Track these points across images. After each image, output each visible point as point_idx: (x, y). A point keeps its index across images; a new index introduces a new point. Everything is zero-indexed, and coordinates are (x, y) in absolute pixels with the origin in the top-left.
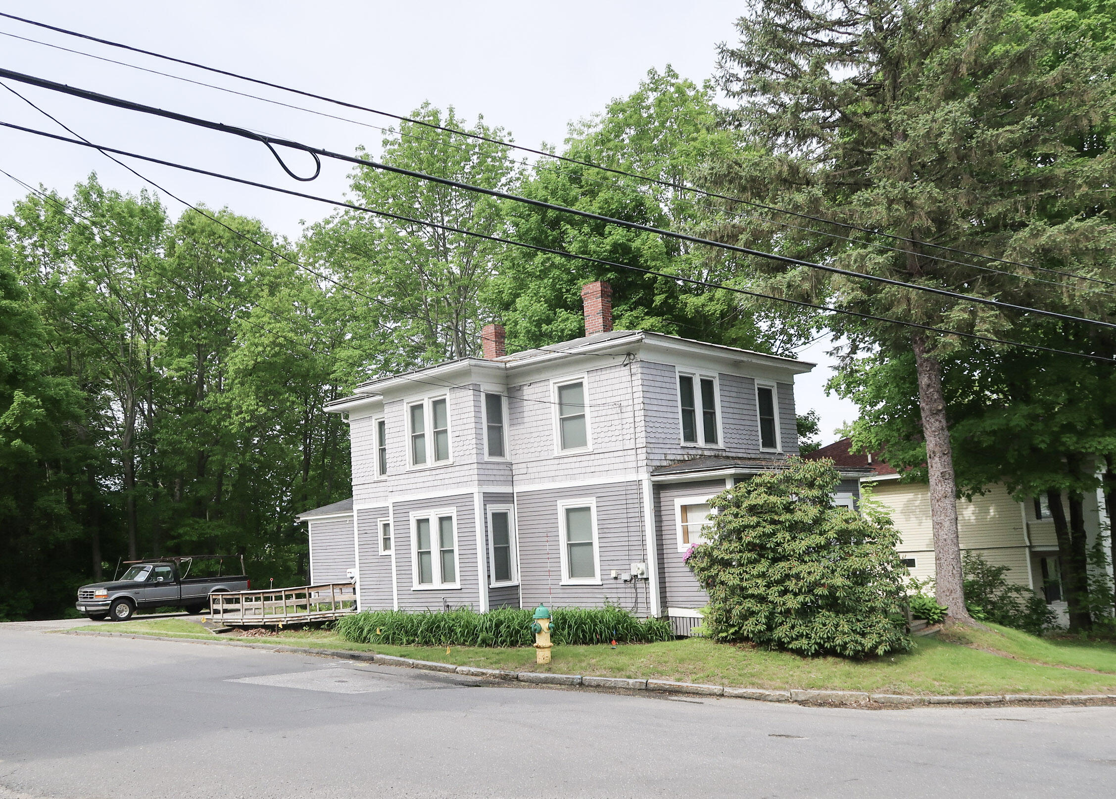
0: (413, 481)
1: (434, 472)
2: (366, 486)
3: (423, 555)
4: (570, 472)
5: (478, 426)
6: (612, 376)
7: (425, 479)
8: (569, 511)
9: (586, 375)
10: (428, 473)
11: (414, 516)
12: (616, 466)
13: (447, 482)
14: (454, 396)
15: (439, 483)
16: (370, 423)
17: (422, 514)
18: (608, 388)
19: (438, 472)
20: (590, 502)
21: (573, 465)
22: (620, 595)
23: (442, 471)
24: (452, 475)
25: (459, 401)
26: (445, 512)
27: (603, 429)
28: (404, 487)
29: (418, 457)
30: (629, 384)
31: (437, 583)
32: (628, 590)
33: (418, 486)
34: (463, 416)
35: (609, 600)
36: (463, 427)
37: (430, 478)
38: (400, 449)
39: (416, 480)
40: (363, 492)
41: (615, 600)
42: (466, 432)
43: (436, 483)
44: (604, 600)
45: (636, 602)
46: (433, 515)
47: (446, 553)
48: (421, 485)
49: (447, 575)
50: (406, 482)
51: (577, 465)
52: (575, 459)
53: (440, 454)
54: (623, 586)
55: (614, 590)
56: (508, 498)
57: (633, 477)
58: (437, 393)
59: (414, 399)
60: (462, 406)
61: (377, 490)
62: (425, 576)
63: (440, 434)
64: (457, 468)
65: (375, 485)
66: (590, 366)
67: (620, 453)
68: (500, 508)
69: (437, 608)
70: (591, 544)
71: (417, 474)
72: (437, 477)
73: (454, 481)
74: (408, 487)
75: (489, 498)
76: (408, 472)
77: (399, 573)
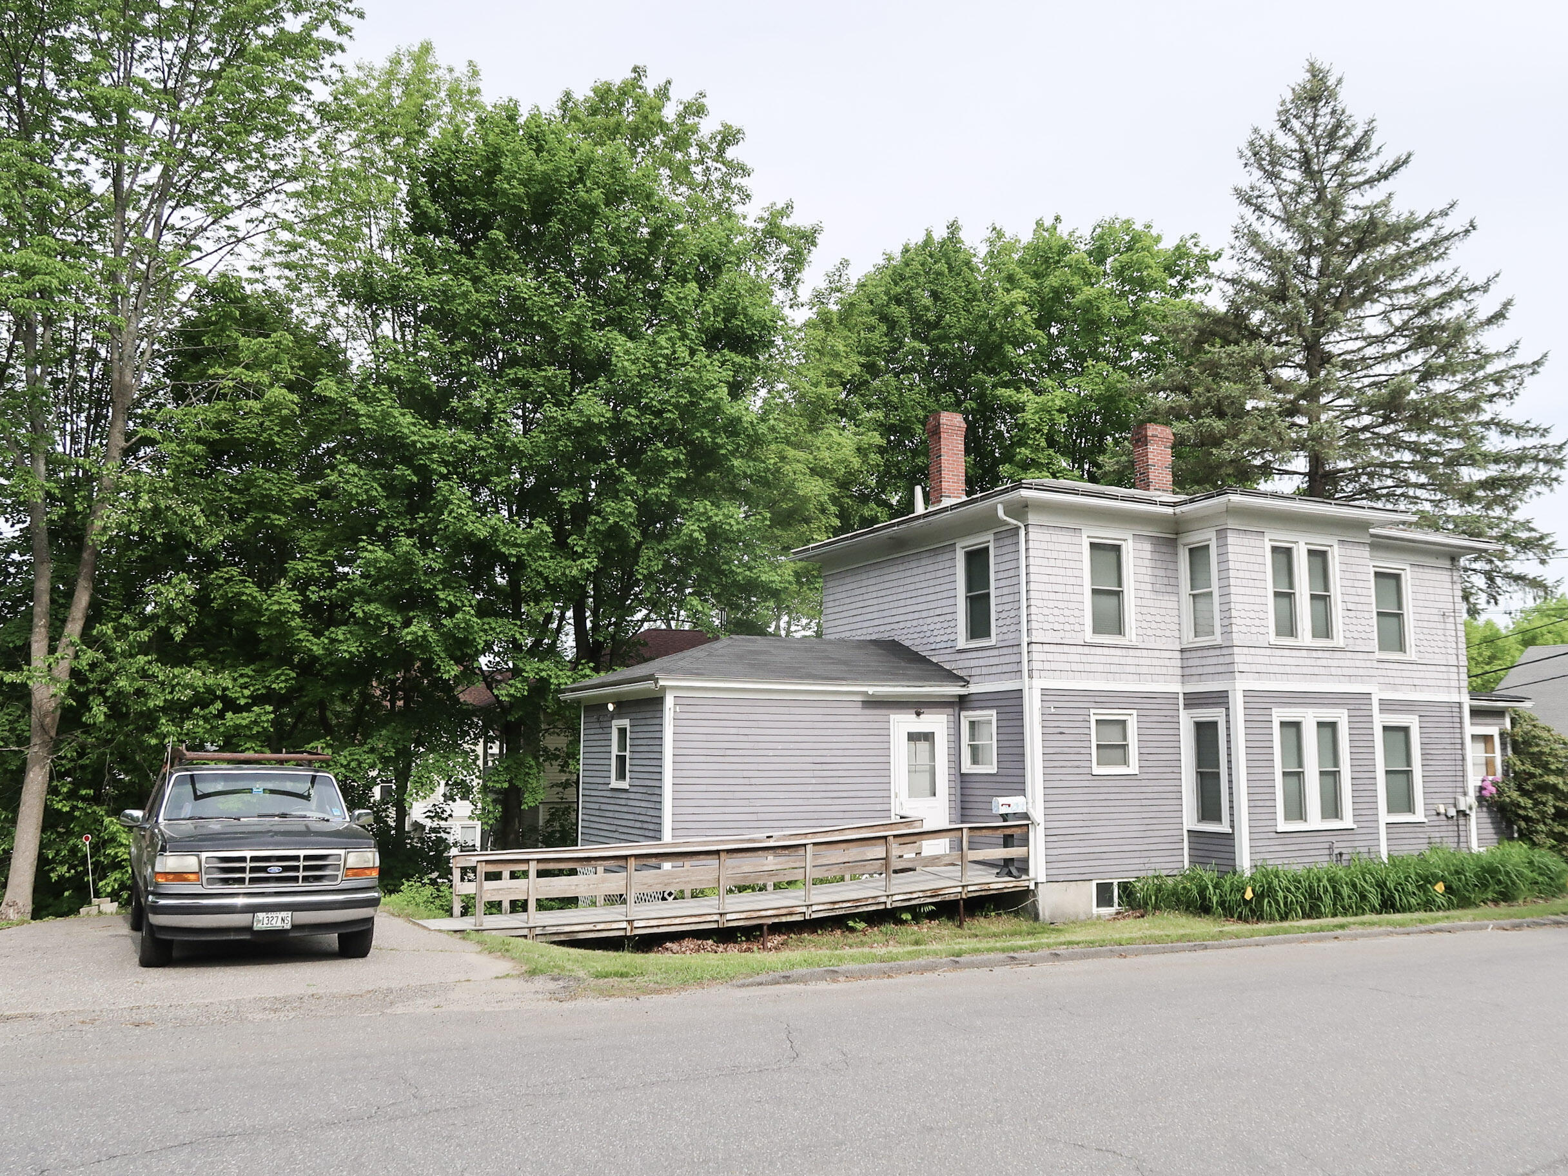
0: (1278, 661)
1: (1314, 654)
2: (1066, 649)
3: (1295, 776)
4: (1391, 681)
6: (1433, 577)
7: (1301, 662)
8: (1405, 730)
9: (1408, 568)
10: (1304, 653)
11: (1280, 714)
12: (1439, 683)
13: (1333, 671)
14: (1343, 552)
15: (1322, 671)
16: (1076, 540)
17: (1291, 714)
18: (1431, 590)
19: (1320, 654)
20: (1412, 722)
21: (1394, 673)
22: (1442, 834)
23: (1327, 654)
24: (1341, 663)
25: (1351, 561)
26: (1328, 715)
27: (1426, 636)
28: (1263, 669)
29: (1287, 627)
30: (1450, 592)
31: (1315, 820)
32: (1450, 828)
33: (1288, 670)
34: (1356, 584)
35: (1433, 840)
36: (1357, 599)
37: (1308, 662)
38: (1256, 608)
39: (1284, 661)
40: (1057, 657)
41: (1438, 840)
42: (1360, 607)
43: (1316, 670)
44: (1428, 841)
45: (1458, 843)
46: (1309, 719)
47: (1331, 777)
48: (1294, 670)
49: (1332, 808)
50: (1266, 660)
51: (1399, 673)
52: (1396, 666)
53: (1323, 629)
54: (1445, 823)
55: (1437, 829)
57: (1455, 698)
58: (1319, 541)
59: (1279, 537)
60: (1355, 568)
61: (1090, 659)
62: (1296, 810)
63: (1321, 599)
64: (1349, 655)
65: (1086, 650)
67: (1444, 669)
69: (1321, 862)
70: (1412, 772)
71: (1287, 653)
72: (1319, 662)
73: (1346, 672)
74: (1271, 669)
76: (1271, 647)
77: (1252, 804)
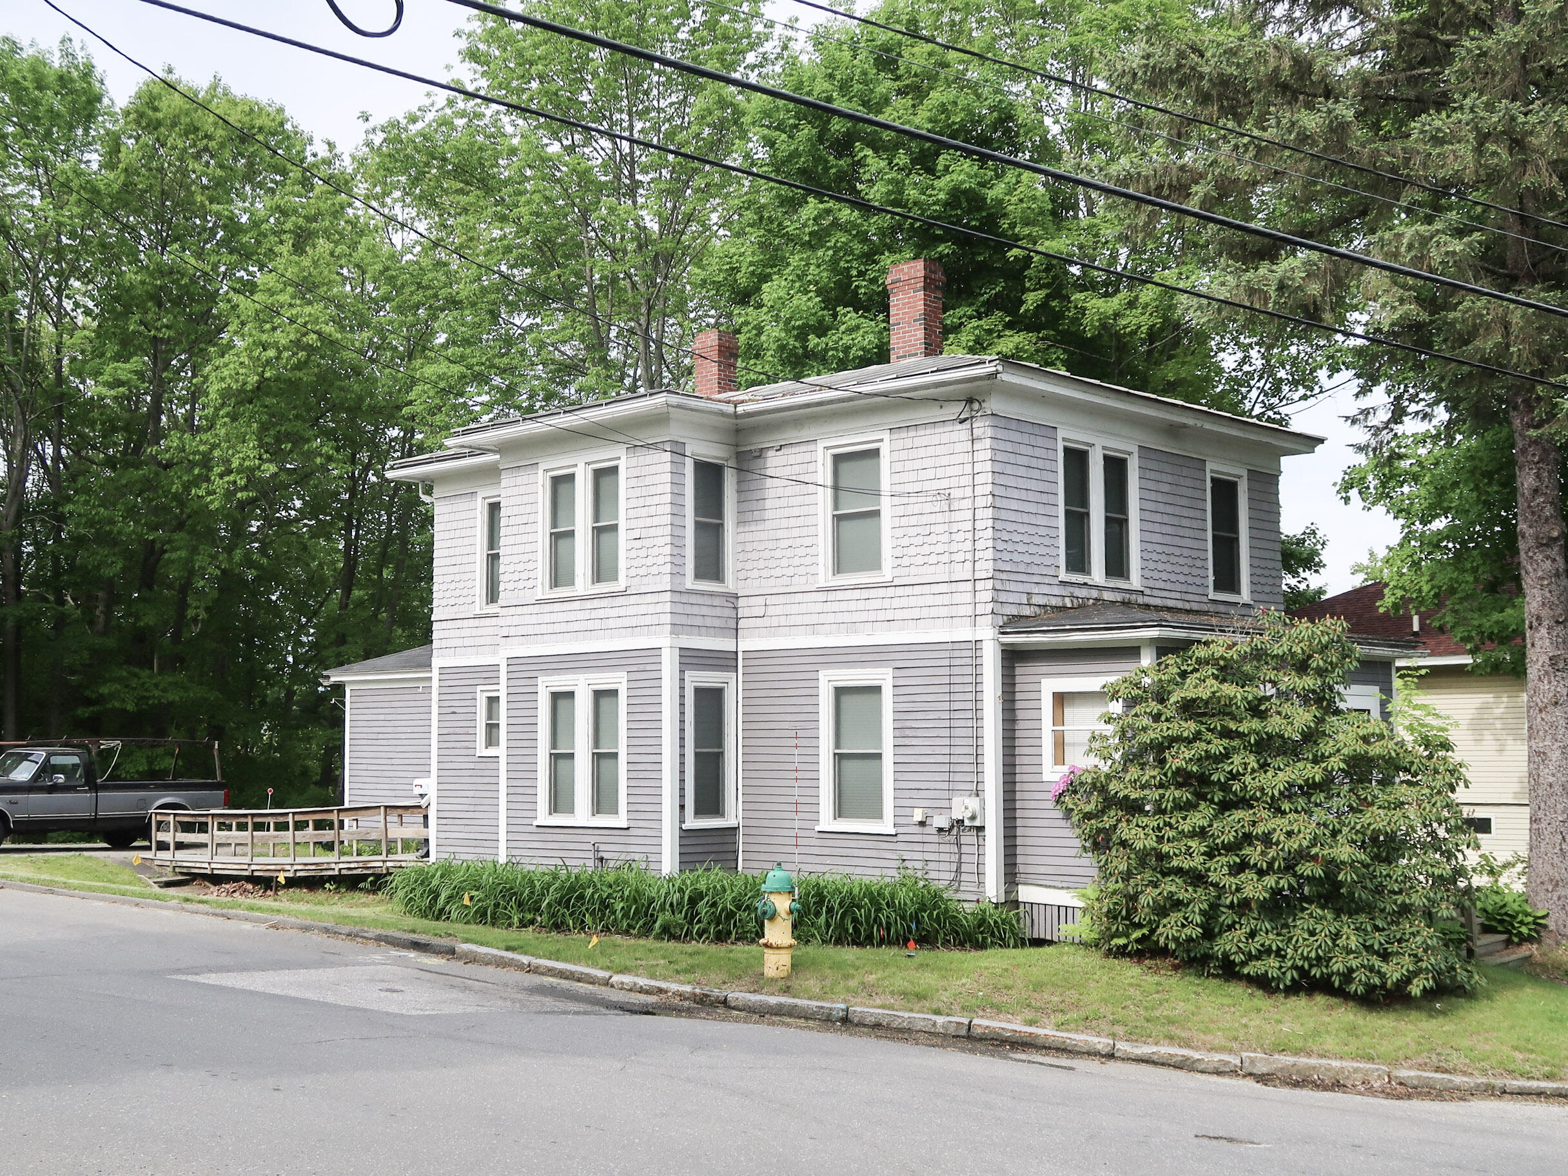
0: (547, 618)
1: (589, 604)
2: (459, 624)
3: (560, 759)
4: (847, 618)
5: (678, 521)
6: (935, 439)
7: (571, 616)
8: (840, 692)
9: (886, 436)
10: (577, 605)
11: (546, 685)
12: (934, 612)
13: (611, 623)
14: (633, 461)
15: (597, 624)
16: (471, 505)
17: (561, 682)
18: (927, 463)
19: (596, 603)
20: (883, 676)
21: (853, 606)
22: (928, 857)
23: (604, 603)
24: (622, 612)
26: (605, 680)
27: (913, 540)
28: (528, 630)
29: (559, 575)
30: (967, 458)
31: (582, 814)
32: (945, 848)
33: (557, 628)
34: (649, 501)
35: (907, 864)
36: (649, 522)
37: (581, 615)
38: (526, 557)
39: (552, 617)
40: (452, 633)
41: (919, 865)
42: (652, 532)
43: (590, 625)
44: (898, 864)
45: (958, 871)
46: (583, 686)
47: (602, 759)
48: (563, 627)
49: (602, 801)
50: (534, 619)
51: (861, 605)
52: (856, 594)
53: (602, 570)
54: (936, 839)
55: (918, 847)
56: (726, 661)
57: (964, 633)
58: (602, 455)
59: (559, 463)
60: (648, 481)
61: (479, 632)
62: (560, 800)
63: (603, 532)
64: (633, 599)
65: (476, 622)
66: (895, 419)
67: (943, 588)
68: (710, 678)
69: (580, 863)
70: (878, 756)
71: (557, 607)
72: (594, 614)
73: (627, 622)
74: (539, 629)
75: (690, 659)
76: (540, 602)
77: (512, 790)
